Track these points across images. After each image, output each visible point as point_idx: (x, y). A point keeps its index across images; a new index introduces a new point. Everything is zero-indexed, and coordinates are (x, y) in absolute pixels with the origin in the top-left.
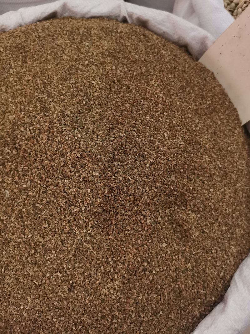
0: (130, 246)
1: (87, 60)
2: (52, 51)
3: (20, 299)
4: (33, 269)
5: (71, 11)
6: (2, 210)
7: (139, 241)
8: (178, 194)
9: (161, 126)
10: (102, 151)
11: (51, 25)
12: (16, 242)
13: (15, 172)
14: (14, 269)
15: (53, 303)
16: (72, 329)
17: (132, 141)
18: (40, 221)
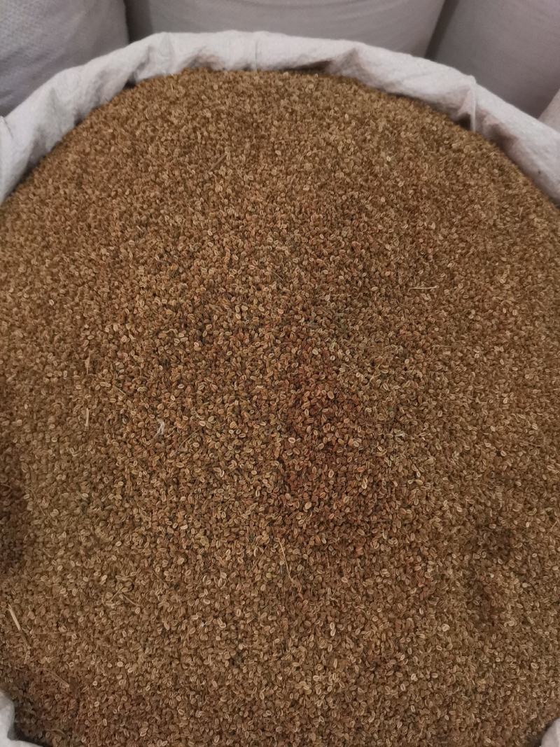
0: (379, 610)
1: (383, 194)
2: (315, 153)
3: (119, 648)
4: (170, 596)
5: (360, 69)
6: (139, 456)
7: (400, 606)
8: (499, 530)
9: (500, 378)
10: (377, 400)
11: (317, 90)
12: (150, 530)
13: (189, 388)
14: (128, 584)
15: (187, 677)
16: (212, 740)
17: (438, 395)
18: (212, 503)
